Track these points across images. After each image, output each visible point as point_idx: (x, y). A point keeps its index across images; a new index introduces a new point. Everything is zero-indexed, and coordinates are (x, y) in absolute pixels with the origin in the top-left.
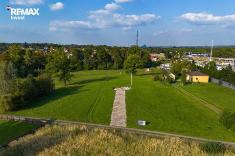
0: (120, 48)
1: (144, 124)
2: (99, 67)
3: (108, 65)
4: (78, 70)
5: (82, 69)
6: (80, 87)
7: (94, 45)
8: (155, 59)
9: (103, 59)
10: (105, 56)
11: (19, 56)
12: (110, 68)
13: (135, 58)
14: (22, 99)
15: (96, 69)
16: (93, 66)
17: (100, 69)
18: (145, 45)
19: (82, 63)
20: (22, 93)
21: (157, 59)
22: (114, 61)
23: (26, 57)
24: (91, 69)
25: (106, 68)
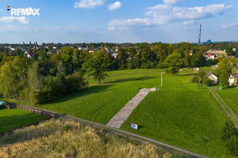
0: (168, 45)
1: (136, 128)
2: (142, 66)
3: (152, 64)
4: (121, 69)
5: (126, 68)
6: (111, 85)
7: (148, 43)
8: (213, 57)
9: (147, 57)
10: (149, 55)
11: (68, 56)
12: (154, 67)
13: (176, 57)
14: (49, 95)
15: (139, 68)
16: (137, 65)
17: (143, 68)
18: (210, 41)
19: (125, 62)
20: (50, 89)
21: (215, 56)
22: (159, 59)
23: (74, 57)
24: (133, 68)
25: (149, 67)
